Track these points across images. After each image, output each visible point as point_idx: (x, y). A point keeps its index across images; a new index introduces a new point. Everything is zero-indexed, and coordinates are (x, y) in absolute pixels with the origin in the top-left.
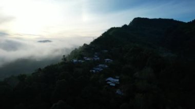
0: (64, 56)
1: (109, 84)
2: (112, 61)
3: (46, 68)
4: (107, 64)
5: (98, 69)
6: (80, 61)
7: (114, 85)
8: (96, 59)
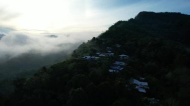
0: (74, 51)
1: (137, 90)
2: (128, 57)
3: (52, 67)
4: (124, 60)
5: (118, 67)
6: (93, 57)
7: (144, 91)
8: (110, 55)
